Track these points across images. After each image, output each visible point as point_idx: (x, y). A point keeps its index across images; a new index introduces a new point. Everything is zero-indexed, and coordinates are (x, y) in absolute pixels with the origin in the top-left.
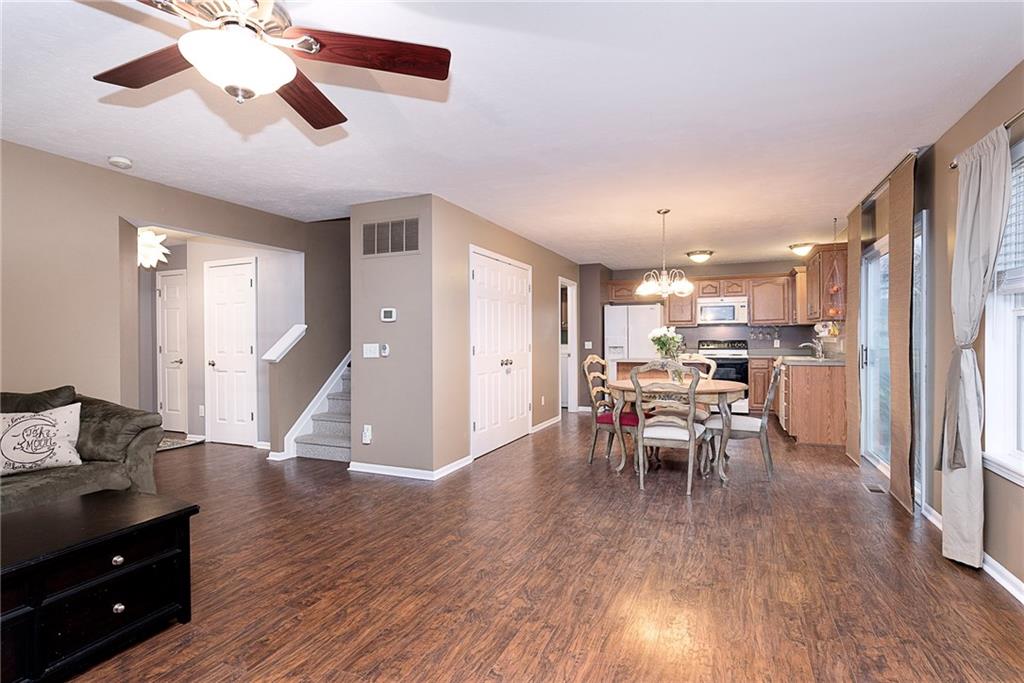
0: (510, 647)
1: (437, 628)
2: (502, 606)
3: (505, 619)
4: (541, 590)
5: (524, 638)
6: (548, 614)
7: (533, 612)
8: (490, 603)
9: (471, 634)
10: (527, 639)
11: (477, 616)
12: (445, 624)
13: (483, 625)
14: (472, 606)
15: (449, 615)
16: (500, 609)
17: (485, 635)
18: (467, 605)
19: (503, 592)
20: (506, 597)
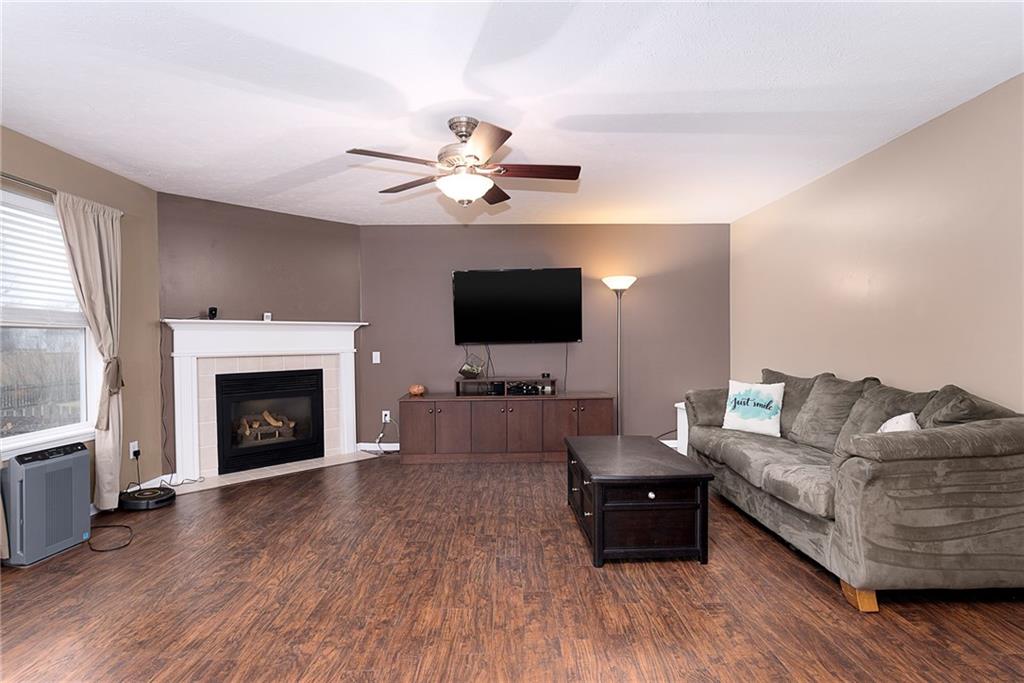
0: (314, 605)
1: (388, 605)
2: (328, 639)
3: (322, 627)
4: (278, 671)
5: (301, 615)
6: (273, 642)
7: (292, 640)
8: (344, 640)
9: (354, 608)
10: (298, 615)
11: (353, 624)
12: (382, 610)
13: (345, 617)
14: (363, 632)
15: (384, 618)
16: (330, 635)
17: (340, 609)
18: (370, 632)
19: (330, 657)
20: (325, 653)
